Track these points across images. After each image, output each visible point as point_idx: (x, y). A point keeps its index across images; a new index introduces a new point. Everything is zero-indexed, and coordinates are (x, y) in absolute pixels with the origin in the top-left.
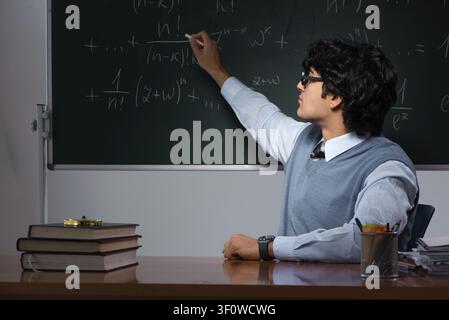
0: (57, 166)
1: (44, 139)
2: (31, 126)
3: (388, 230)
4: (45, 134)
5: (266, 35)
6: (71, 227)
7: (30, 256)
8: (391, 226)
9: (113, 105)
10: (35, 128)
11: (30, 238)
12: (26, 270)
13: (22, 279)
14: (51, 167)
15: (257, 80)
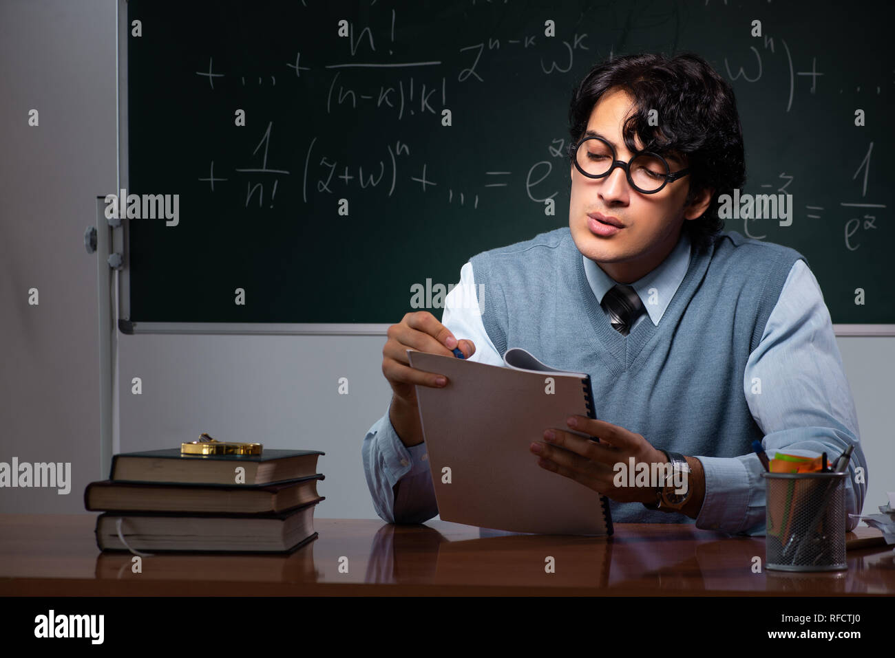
0: (140, 326)
1: (112, 269)
2: (86, 242)
3: (825, 469)
4: (113, 259)
5: (577, 51)
6: (197, 457)
7: (119, 522)
8: (830, 461)
9: (256, 196)
10: (93, 245)
11: (113, 483)
12: (106, 552)
13: (98, 572)
14: (126, 328)
15: (557, 146)
